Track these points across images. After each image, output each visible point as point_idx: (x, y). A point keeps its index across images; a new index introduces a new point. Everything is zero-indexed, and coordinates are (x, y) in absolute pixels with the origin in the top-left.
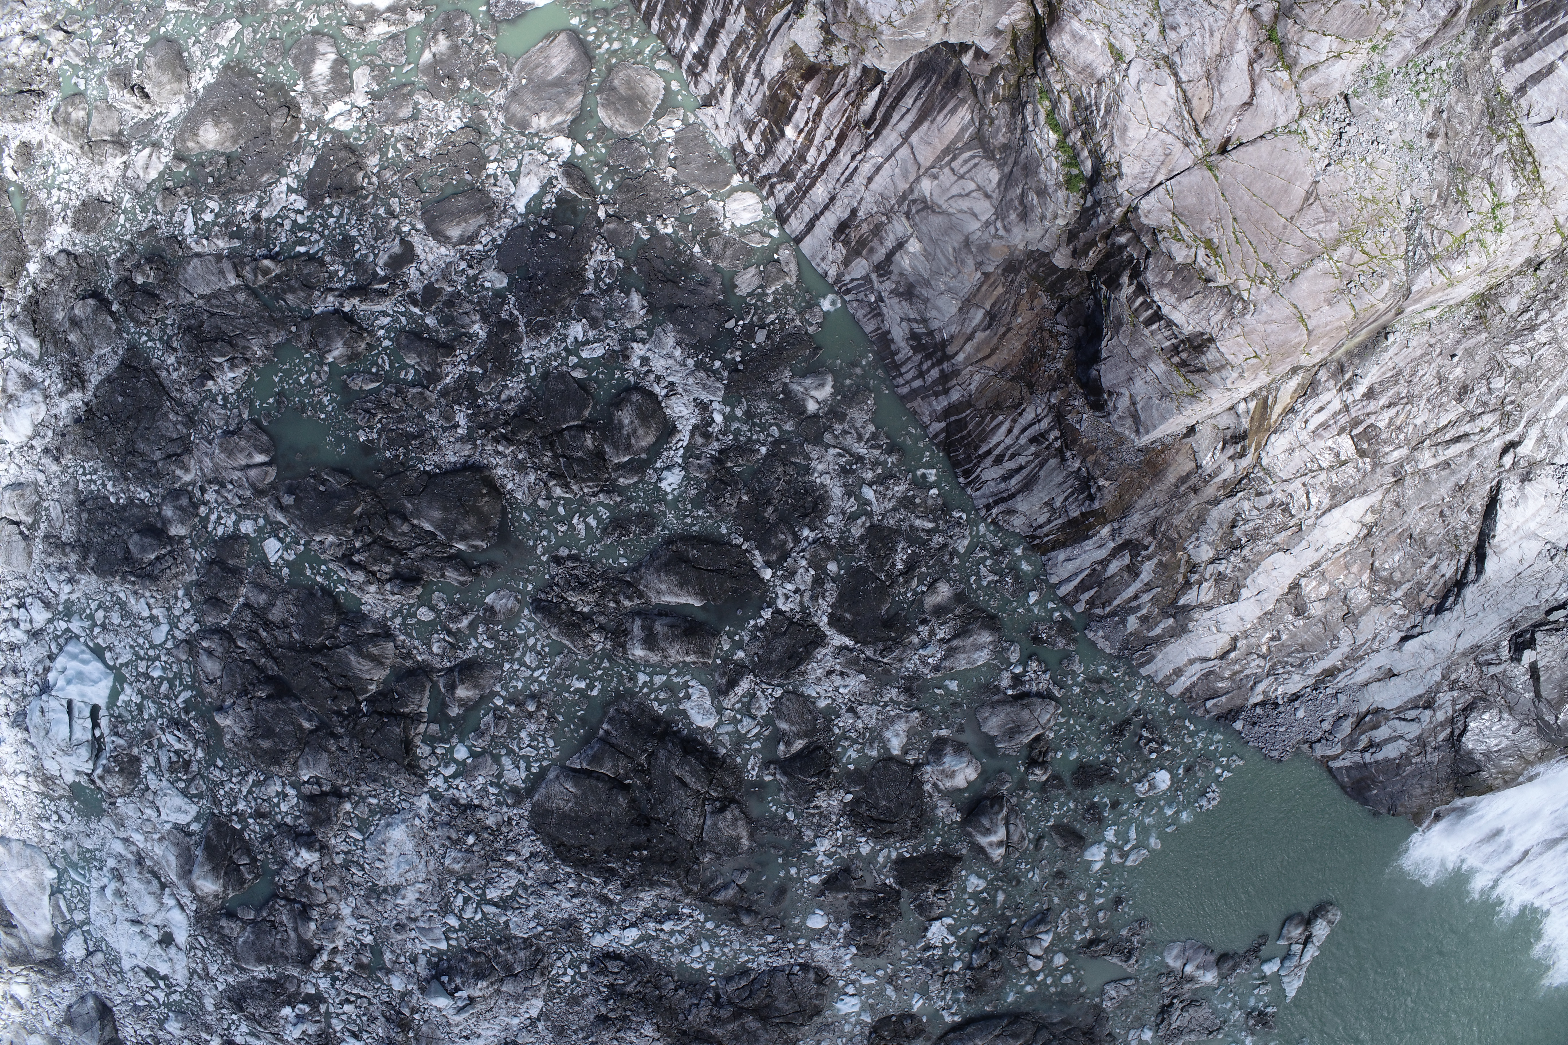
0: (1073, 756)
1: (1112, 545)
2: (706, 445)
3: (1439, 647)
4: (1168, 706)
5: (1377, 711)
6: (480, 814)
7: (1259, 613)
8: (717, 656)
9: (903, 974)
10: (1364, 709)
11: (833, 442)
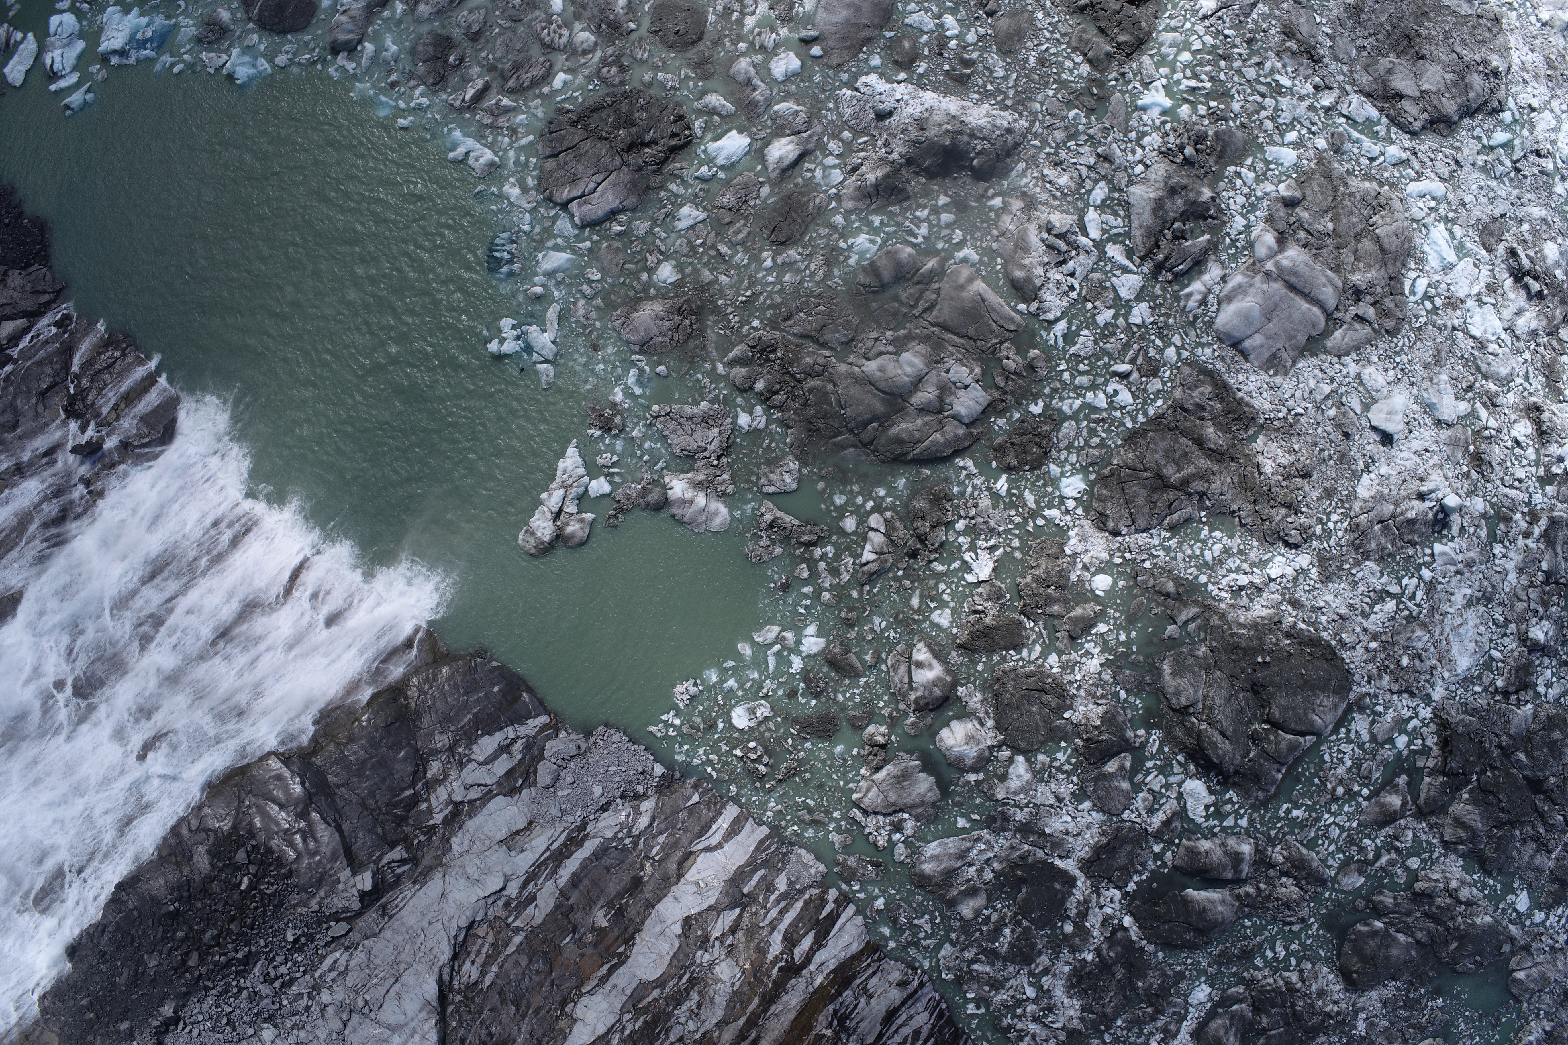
0: (839, 748)
1: (812, 967)
2: (1167, 1024)
3: (462, 881)
4: (738, 794)
5: (513, 791)
6: (1395, 688)
7: (660, 907)
8: (1178, 846)
9: (1018, 519)
10: (525, 792)
11: (1059, 1032)
